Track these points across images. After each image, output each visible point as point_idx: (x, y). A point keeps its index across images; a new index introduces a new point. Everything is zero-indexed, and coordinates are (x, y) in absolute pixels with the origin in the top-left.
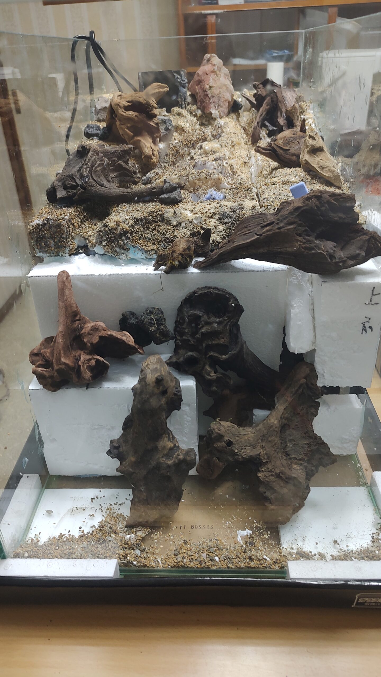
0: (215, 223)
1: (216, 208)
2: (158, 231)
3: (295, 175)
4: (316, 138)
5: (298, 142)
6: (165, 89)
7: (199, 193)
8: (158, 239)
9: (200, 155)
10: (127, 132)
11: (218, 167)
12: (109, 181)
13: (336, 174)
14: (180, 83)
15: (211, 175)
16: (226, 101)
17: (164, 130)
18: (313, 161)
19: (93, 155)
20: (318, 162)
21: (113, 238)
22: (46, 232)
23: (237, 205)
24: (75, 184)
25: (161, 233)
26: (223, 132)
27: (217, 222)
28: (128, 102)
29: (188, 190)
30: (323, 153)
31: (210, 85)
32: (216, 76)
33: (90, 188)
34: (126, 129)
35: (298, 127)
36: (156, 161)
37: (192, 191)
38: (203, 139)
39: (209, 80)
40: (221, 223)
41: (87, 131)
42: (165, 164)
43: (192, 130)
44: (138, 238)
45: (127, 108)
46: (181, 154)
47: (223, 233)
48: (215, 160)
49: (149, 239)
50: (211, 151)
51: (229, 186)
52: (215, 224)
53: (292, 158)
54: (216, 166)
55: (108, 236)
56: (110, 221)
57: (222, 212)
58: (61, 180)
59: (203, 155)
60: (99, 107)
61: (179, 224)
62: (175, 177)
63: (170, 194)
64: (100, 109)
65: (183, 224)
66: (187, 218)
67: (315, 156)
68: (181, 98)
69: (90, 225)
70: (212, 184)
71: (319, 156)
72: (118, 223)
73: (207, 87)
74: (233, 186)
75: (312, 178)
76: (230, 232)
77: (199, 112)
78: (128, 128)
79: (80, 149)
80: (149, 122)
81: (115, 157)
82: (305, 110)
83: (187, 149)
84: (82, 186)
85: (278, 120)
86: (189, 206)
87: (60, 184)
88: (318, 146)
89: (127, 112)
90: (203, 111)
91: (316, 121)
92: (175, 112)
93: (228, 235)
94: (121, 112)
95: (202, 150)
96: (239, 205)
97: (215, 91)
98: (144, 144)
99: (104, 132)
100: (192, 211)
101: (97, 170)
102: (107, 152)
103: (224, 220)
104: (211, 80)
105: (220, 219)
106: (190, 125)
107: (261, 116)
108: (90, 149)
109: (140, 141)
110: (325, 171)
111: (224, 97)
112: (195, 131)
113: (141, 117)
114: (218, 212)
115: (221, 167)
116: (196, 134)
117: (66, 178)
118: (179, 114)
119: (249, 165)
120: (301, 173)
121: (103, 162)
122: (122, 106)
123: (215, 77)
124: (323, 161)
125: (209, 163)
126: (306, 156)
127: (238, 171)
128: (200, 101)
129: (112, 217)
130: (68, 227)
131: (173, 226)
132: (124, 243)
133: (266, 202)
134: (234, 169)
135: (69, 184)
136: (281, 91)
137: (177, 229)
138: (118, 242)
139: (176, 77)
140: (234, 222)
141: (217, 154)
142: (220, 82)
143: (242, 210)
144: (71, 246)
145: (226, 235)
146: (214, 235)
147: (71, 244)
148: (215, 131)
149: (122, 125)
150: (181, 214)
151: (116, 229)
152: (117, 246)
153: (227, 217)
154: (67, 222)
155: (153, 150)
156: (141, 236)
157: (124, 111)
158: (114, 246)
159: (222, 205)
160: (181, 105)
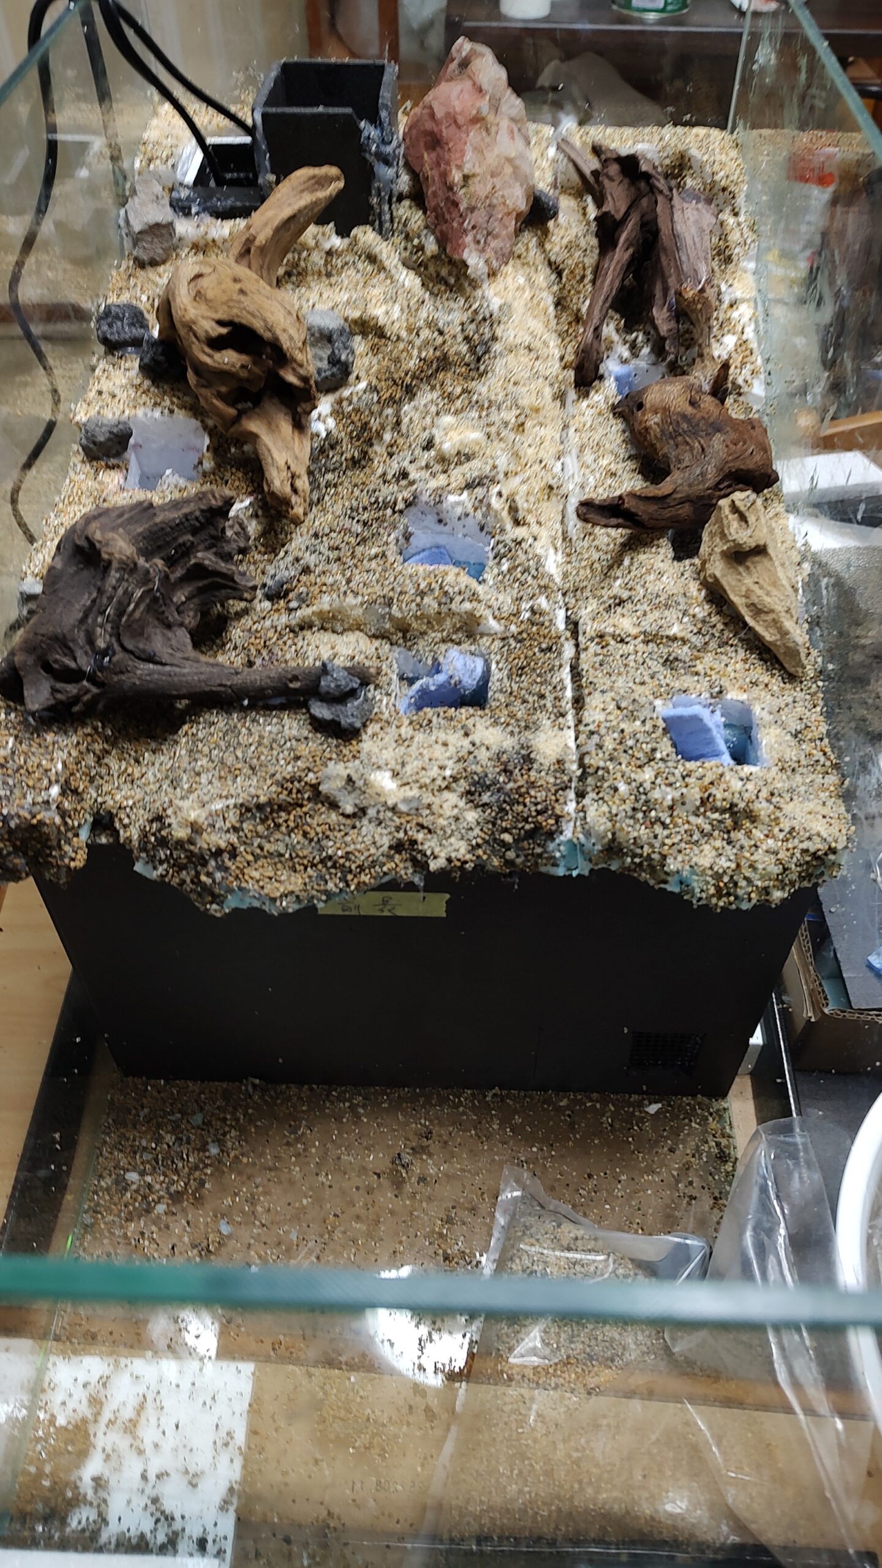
0: (456, 805)
1: (459, 760)
4: (751, 519)
6: (333, 183)
7: (418, 651)
8: (305, 857)
11: (476, 509)
12: (169, 628)
13: (791, 645)
14: (377, 152)
15: (453, 604)
16: (509, 214)
17: (326, 362)
18: (734, 583)
19: (120, 580)
20: (748, 590)
21: (185, 861)
23: (517, 747)
24: (73, 665)
25: (312, 840)
26: (494, 338)
27: (462, 803)
28: (220, 323)
29: (389, 639)
30: (765, 561)
31: (466, 170)
32: (484, 134)
33: (116, 678)
34: (215, 401)
39: (463, 153)
40: (472, 801)
43: (410, 330)
44: (250, 858)
45: (216, 344)
47: (477, 831)
48: (469, 486)
49: (281, 855)
50: (459, 453)
52: (455, 810)
53: (680, 512)
54: (470, 506)
57: (475, 773)
58: (34, 649)
59: (438, 468)
60: (137, 227)
61: (361, 812)
62: (354, 601)
63: (338, 707)
64: (140, 233)
65: (371, 812)
66: (382, 799)
67: (741, 569)
68: (379, 195)
70: (454, 627)
71: (752, 570)
72: (196, 829)
73: (456, 176)
74: (513, 628)
76: (493, 833)
77: (431, 246)
78: (220, 396)
79: (82, 543)
80: (282, 373)
81: (184, 534)
83: (391, 411)
84: (94, 679)
85: (655, 312)
87: (31, 660)
88: (753, 545)
89: (217, 356)
92: (361, 244)
93: (487, 838)
94: (200, 352)
95: (433, 453)
96: (523, 748)
97: (479, 188)
98: (269, 451)
100: (395, 775)
101: (134, 620)
102: (162, 529)
103: (480, 795)
104: (469, 155)
105: (469, 793)
106: (402, 311)
109: (255, 436)
110: (765, 621)
111: (504, 204)
113: (256, 370)
114: (465, 770)
115: (484, 509)
117: (48, 645)
118: (372, 259)
119: (561, 492)
120: (698, 610)
122: (201, 334)
123: (483, 139)
124: (761, 588)
126: (717, 563)
127: (530, 519)
129: (180, 803)
130: (63, 817)
131: (343, 815)
132: (214, 881)
133: (594, 752)
134: (520, 512)
135: (56, 661)
136: (672, 214)
137: (354, 827)
138: (198, 874)
139: (365, 134)
140: (505, 805)
141: (475, 464)
142: (496, 152)
143: (529, 770)
144: (73, 864)
145: (483, 839)
146: (453, 840)
147: (73, 860)
148: (473, 326)
149: (203, 386)
150: (365, 784)
151: (191, 841)
152: (196, 880)
153: (488, 788)
154: (58, 807)
155: (293, 477)
156: (258, 851)
157: (207, 349)
158: (188, 880)
159: (478, 743)
160: (380, 215)
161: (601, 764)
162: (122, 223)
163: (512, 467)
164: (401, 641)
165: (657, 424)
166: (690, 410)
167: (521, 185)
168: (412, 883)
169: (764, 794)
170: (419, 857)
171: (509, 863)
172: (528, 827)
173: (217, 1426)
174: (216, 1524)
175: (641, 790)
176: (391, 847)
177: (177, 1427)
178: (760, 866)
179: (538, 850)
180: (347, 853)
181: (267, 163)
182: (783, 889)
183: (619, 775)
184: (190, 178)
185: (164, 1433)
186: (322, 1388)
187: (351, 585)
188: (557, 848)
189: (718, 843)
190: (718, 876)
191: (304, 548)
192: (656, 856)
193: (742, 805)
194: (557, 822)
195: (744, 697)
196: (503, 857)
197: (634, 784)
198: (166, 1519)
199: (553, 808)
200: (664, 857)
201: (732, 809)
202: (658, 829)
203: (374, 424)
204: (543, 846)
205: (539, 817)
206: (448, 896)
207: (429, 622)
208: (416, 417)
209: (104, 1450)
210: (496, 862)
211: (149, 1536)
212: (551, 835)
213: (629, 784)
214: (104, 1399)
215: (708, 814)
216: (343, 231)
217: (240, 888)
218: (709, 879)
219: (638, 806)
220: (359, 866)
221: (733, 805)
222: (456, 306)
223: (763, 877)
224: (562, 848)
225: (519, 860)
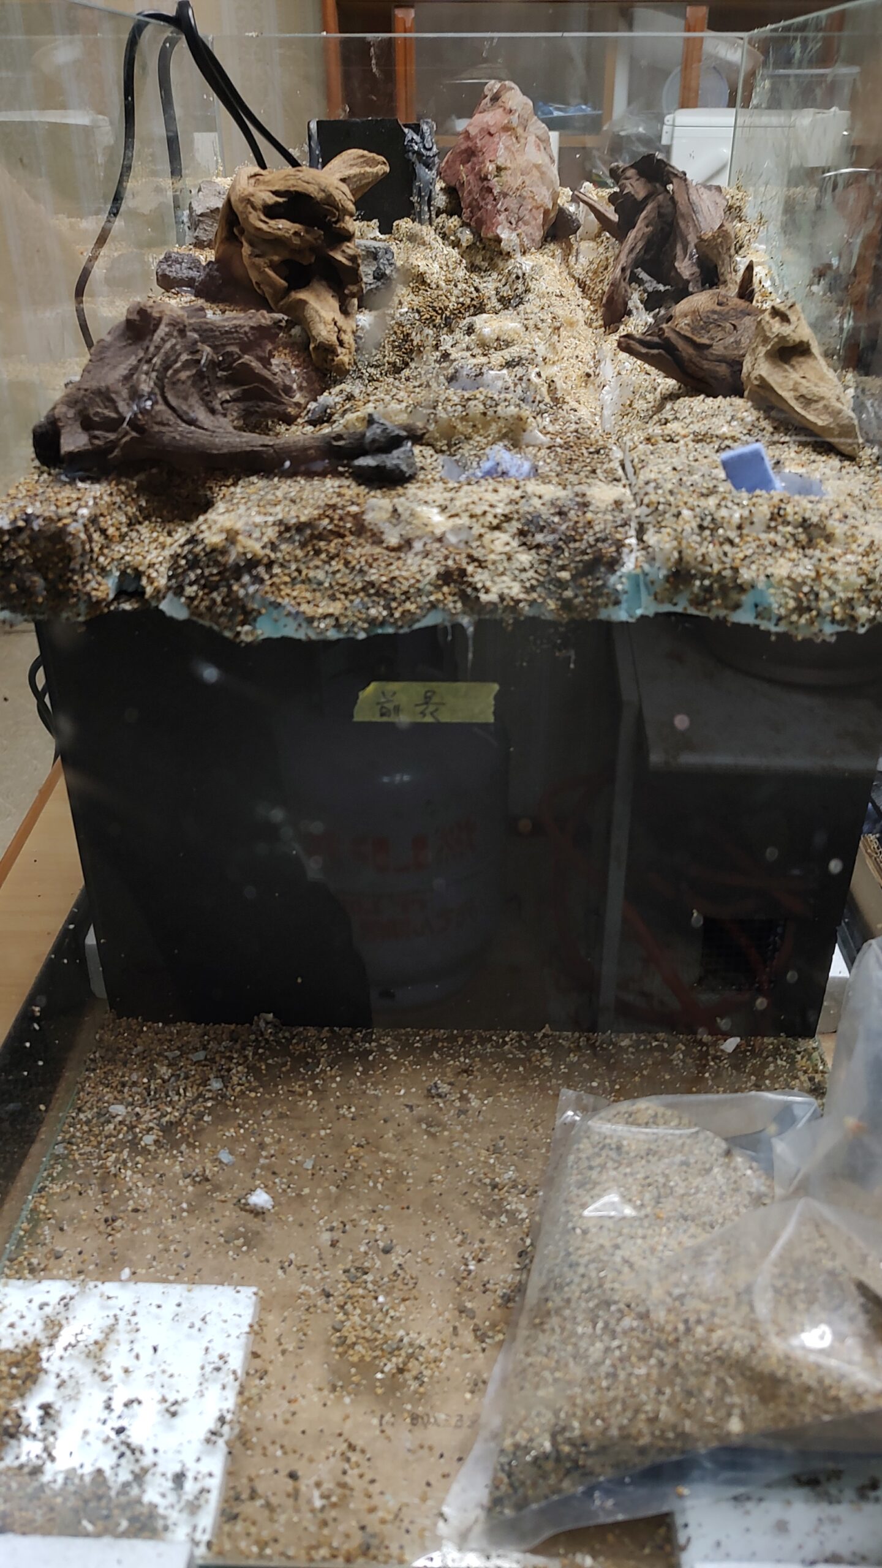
0: (508, 544)
1: (511, 502)
2: (347, 563)
3: (729, 418)
4: (793, 318)
5: (735, 327)
6: (379, 166)
7: (463, 455)
8: (344, 585)
9: (468, 349)
10: (269, 276)
11: (516, 385)
12: (213, 411)
13: (846, 422)
14: (418, 154)
15: (499, 408)
16: (538, 208)
17: (371, 277)
18: (780, 380)
19: (169, 335)
20: (796, 383)
21: (217, 578)
22: (21, 552)
23: (571, 496)
24: (113, 415)
25: (353, 568)
26: (528, 291)
27: (515, 543)
28: (276, 193)
29: (432, 446)
30: (810, 361)
31: (499, 164)
32: (514, 140)
33: (156, 428)
34: (267, 270)
35: (730, 285)
36: (346, 359)
37: (445, 448)
38: (475, 306)
39: (496, 150)
40: (524, 544)
41: (163, 270)
42: (372, 370)
43: (448, 281)
44: (287, 579)
45: (271, 212)
46: (415, 343)
47: (531, 573)
48: (509, 365)
49: (320, 583)
50: (498, 339)
51: (545, 440)
52: (507, 548)
53: (718, 369)
54: (510, 381)
55: (203, 573)
56: (210, 528)
57: (529, 513)
58: (76, 402)
59: (477, 351)
60: (199, 210)
61: (407, 544)
62: (399, 407)
63: (384, 456)
64: (202, 215)
65: (418, 546)
66: (429, 529)
67: (787, 367)
68: (420, 195)
69: (155, 535)
70: (499, 432)
71: (797, 366)
72: (232, 536)
73: (491, 167)
74: (558, 440)
75: (775, 428)
76: (549, 574)
77: (466, 236)
78: (272, 266)
79: (135, 317)
80: (332, 254)
81: (232, 344)
82: (746, 243)
83: (431, 332)
84: (134, 424)
85: (676, 264)
86: (437, 493)
87: (71, 413)
88: (798, 340)
89: (272, 223)
90: (476, 233)
91: (774, 272)
92: (403, 230)
93: (542, 579)
94: (256, 220)
95: (473, 337)
96: (577, 495)
97: (512, 180)
98: (317, 312)
99: (208, 274)
100: (443, 509)
101: (179, 380)
102: (212, 330)
103: (533, 536)
104: (501, 151)
105: (522, 533)
106: (441, 268)
107: (631, 251)
108: (160, 319)
109: (304, 303)
110: (815, 410)
111: (533, 198)
112: (456, 286)
113: (308, 237)
114: (518, 513)
115: (524, 385)
116: (456, 292)
117: (90, 398)
118: (413, 238)
119: (598, 381)
120: (745, 414)
121: (197, 357)
122: (259, 203)
123: (513, 144)
124: (809, 381)
125: (491, 372)
126: (762, 365)
127: (568, 399)
128: (470, 205)
130: (89, 537)
131: (387, 548)
132: (248, 592)
134: (559, 391)
135: (97, 414)
136: (688, 189)
137: (399, 558)
138: (230, 589)
139: (409, 137)
140: (561, 543)
141: (514, 348)
142: (525, 158)
143: (585, 512)
145: (538, 580)
146: (504, 578)
147: (97, 590)
149: (257, 256)
150: (412, 515)
151: (225, 552)
152: (228, 598)
153: (541, 529)
154: (85, 526)
155: (339, 331)
156: (296, 574)
157: (263, 218)
158: (219, 599)
159: (529, 493)
160: (419, 211)
161: (662, 500)
162: (186, 220)
163: (550, 356)
165: (688, 325)
166: (718, 308)
167: (548, 189)
168: (461, 625)
169: (837, 515)
170: (469, 590)
171: (566, 605)
172: (586, 559)
175: (706, 510)
176: (439, 575)
178: (841, 577)
179: (598, 586)
180: (394, 578)
182: (869, 606)
183: (681, 504)
188: (618, 582)
189: (794, 555)
190: (797, 586)
192: (727, 573)
193: (815, 521)
194: (618, 551)
196: (560, 598)
197: (698, 509)
198: (133, 1453)
199: (614, 537)
200: (736, 571)
201: (804, 524)
202: (727, 548)
204: (604, 579)
205: (598, 547)
206: (496, 687)
209: (58, 1376)
210: (552, 605)
212: (613, 564)
215: (780, 528)
216: (385, 225)
217: (275, 604)
218: (786, 590)
219: (705, 524)
220: (405, 593)
221: (805, 520)
223: (845, 590)
224: (624, 580)
225: (577, 601)
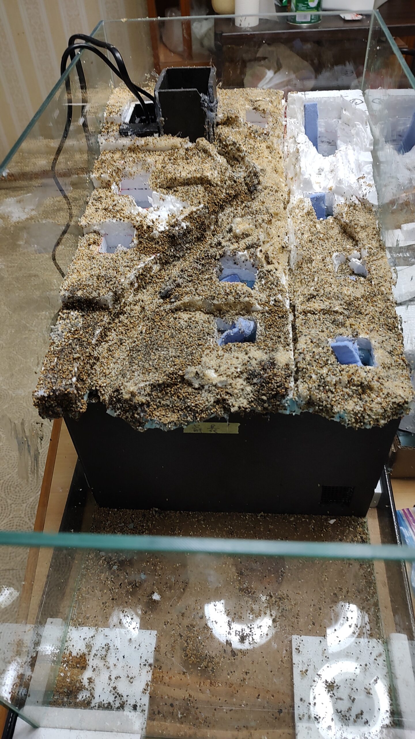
0: (242, 384)
1: (243, 365)
7: (226, 319)
8: (178, 407)
11: (250, 258)
14: (207, 106)
15: (241, 298)
21: (128, 409)
23: (268, 359)
25: (181, 399)
26: (258, 183)
27: (245, 383)
40: (249, 382)
43: (221, 181)
44: (155, 407)
46: (206, 225)
47: (251, 395)
48: (248, 248)
49: (168, 406)
50: (243, 234)
51: (261, 308)
52: (242, 386)
54: (248, 256)
55: (122, 405)
57: (251, 370)
59: (233, 241)
61: (202, 387)
65: (206, 387)
66: (211, 382)
68: (208, 124)
70: (241, 308)
74: (267, 308)
76: (258, 396)
86: (214, 360)
92: (200, 145)
93: (256, 398)
95: (232, 234)
96: (271, 359)
100: (216, 371)
103: (252, 379)
105: (248, 379)
106: (218, 173)
114: (246, 369)
115: (254, 258)
118: (205, 151)
119: (288, 249)
125: (240, 253)
127: (274, 261)
129: (126, 384)
130: (77, 391)
131: (194, 388)
132: (140, 416)
133: (301, 362)
134: (270, 259)
137: (199, 393)
138: (133, 414)
139: (203, 99)
140: (263, 384)
141: (250, 238)
143: (274, 368)
144: (81, 410)
145: (254, 398)
146: (241, 399)
147: (81, 408)
148: (249, 179)
150: (203, 375)
151: (131, 400)
152: (133, 417)
153: (256, 376)
154: (75, 386)
156: (159, 404)
158: (129, 416)
159: (251, 357)
160: (209, 133)
161: (305, 366)
163: (266, 239)
164: (218, 315)
168: (224, 418)
169: (376, 378)
170: (226, 406)
171: (265, 409)
172: (273, 393)
173: (141, 657)
174: (141, 699)
175: (322, 377)
176: (214, 402)
177: (124, 657)
178: (374, 410)
179: (278, 403)
180: (196, 404)
181: (161, 113)
182: (385, 419)
183: (312, 371)
184: (127, 120)
185: (118, 660)
186: (186, 641)
187: (197, 291)
188: (286, 402)
189: (356, 400)
190: (356, 414)
191: (177, 276)
192: (329, 406)
193: (366, 383)
194: (286, 391)
195: (367, 336)
196: (263, 406)
197: (319, 375)
198: (120, 696)
199: (284, 384)
200: (332, 406)
201: (361, 385)
202: (329, 394)
203: (207, 222)
204: (280, 401)
205: (278, 389)
206: (239, 424)
207: (230, 306)
208: (225, 218)
209: (93, 667)
210: (260, 409)
211: (112, 703)
212: (283, 396)
213: (317, 375)
214: (92, 645)
215: (351, 387)
216: (192, 140)
217: (151, 420)
218: (352, 415)
219: (320, 384)
220: (201, 410)
221: (362, 383)
222: (241, 170)
223: (375, 415)
224: (288, 402)
225: (270, 408)
